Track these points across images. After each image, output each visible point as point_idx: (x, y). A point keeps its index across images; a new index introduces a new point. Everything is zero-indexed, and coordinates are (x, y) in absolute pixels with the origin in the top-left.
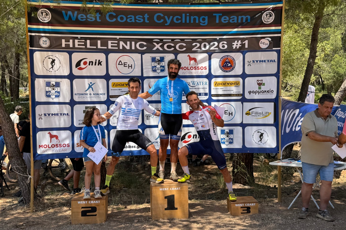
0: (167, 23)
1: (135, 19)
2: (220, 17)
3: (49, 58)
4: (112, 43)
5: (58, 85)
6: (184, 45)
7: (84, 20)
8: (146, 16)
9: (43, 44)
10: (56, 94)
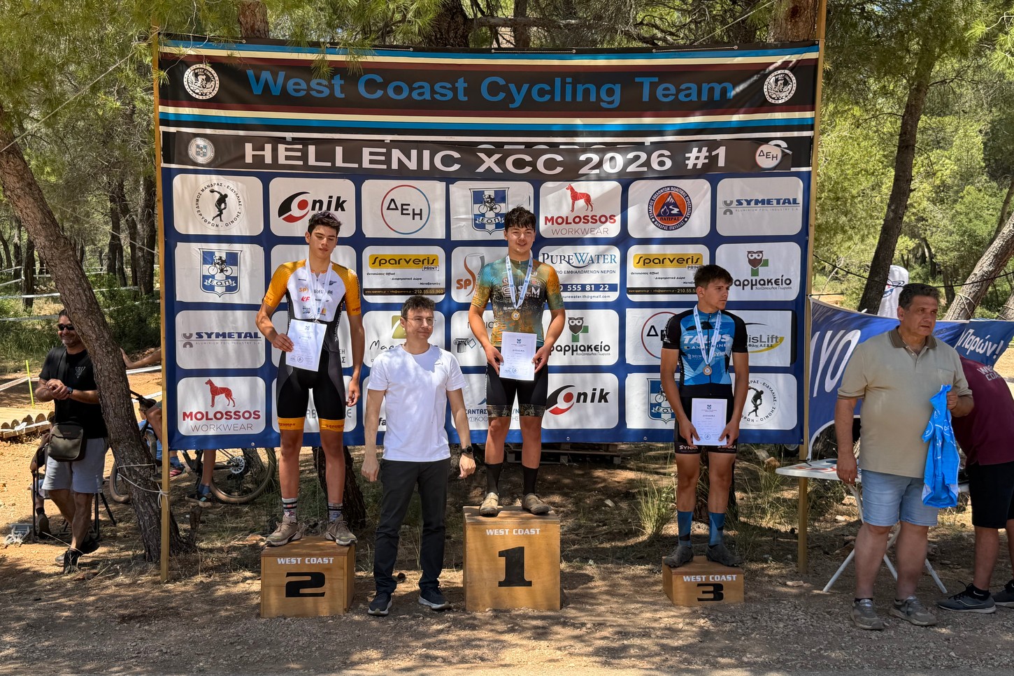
0: (513, 101)
1: (433, 92)
2: (654, 86)
3: (212, 191)
4: (371, 154)
5: (232, 259)
6: (559, 158)
7: (302, 93)
8: (461, 84)
9: (198, 153)
10: (227, 284)
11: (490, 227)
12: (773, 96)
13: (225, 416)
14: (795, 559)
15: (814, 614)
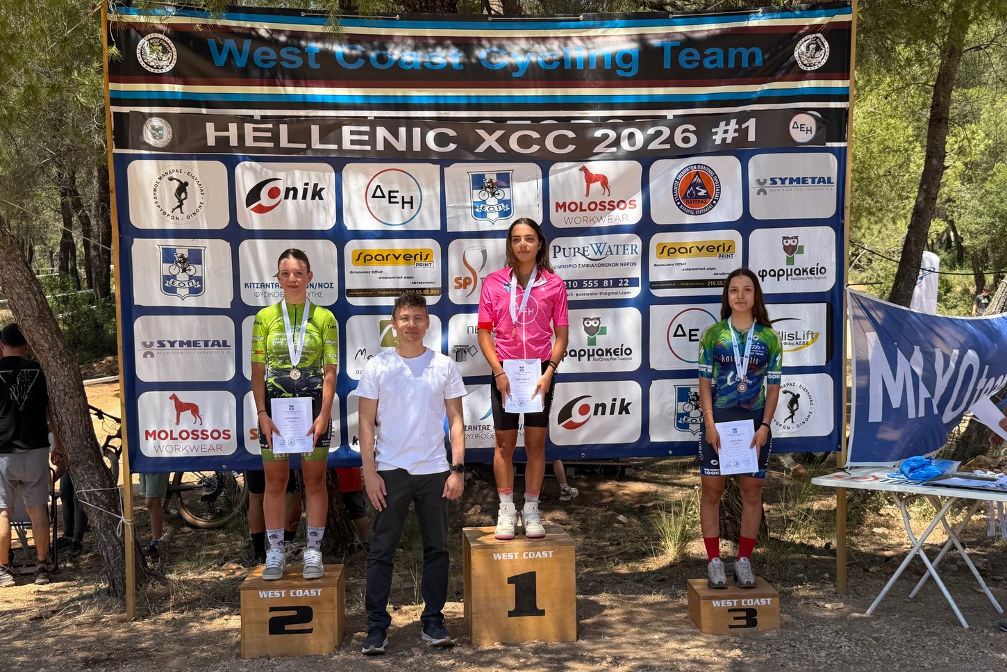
0: (517, 69)
1: (423, 60)
2: (676, 51)
3: (171, 179)
4: (352, 133)
5: (195, 257)
6: (571, 134)
7: (272, 64)
9: (153, 136)
10: (191, 285)
11: (493, 216)
12: (806, 62)
13: (191, 436)
14: (833, 578)
15: (859, 640)
